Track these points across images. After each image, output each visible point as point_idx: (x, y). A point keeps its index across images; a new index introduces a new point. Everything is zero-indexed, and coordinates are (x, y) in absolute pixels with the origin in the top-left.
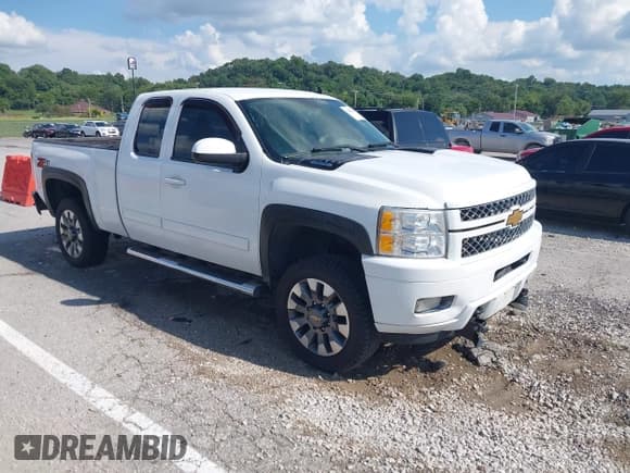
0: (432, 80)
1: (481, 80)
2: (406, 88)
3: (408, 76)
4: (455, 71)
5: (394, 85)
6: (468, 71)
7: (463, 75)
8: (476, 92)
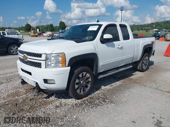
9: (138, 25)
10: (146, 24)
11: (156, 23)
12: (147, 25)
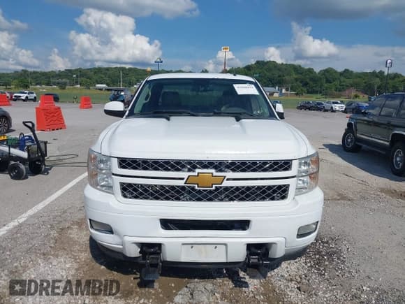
9: (34, 73)
10: (54, 72)
11: (76, 70)
12: (57, 72)
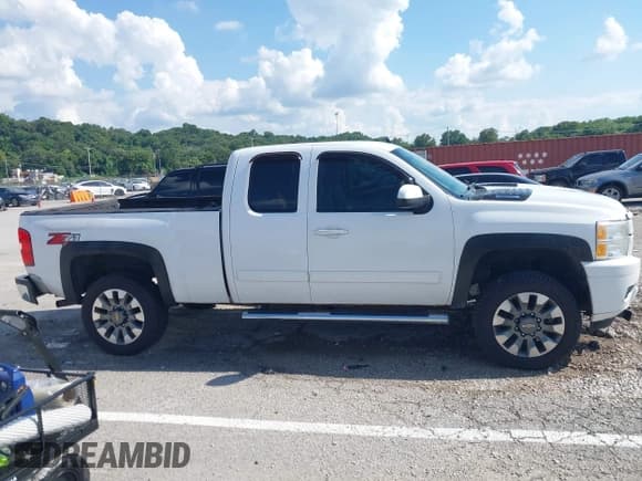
0: (160, 135)
1: (207, 134)
2: (135, 144)
3: (134, 132)
4: (181, 126)
5: (121, 141)
6: (194, 126)
7: (190, 129)
8: (206, 145)
